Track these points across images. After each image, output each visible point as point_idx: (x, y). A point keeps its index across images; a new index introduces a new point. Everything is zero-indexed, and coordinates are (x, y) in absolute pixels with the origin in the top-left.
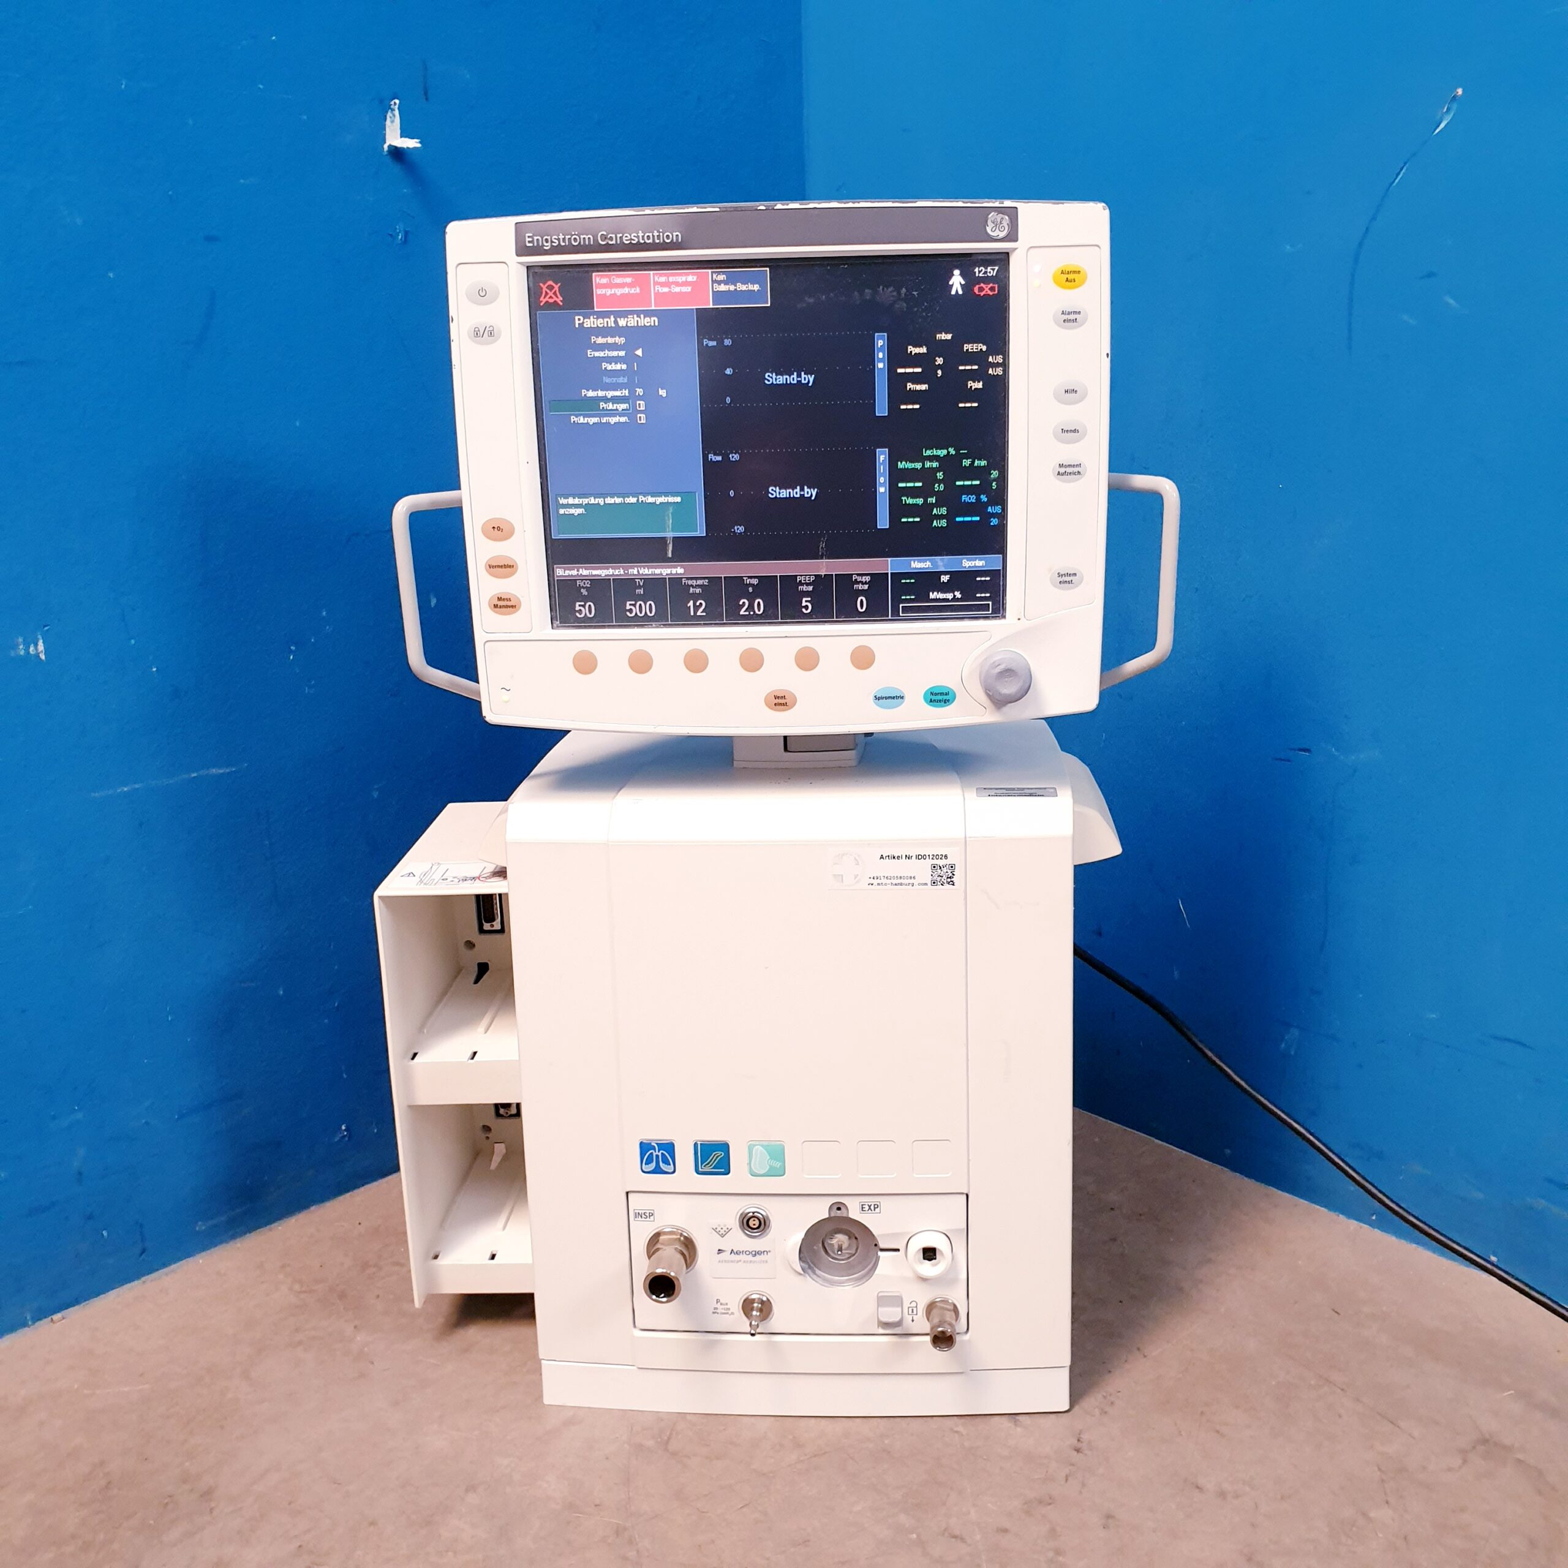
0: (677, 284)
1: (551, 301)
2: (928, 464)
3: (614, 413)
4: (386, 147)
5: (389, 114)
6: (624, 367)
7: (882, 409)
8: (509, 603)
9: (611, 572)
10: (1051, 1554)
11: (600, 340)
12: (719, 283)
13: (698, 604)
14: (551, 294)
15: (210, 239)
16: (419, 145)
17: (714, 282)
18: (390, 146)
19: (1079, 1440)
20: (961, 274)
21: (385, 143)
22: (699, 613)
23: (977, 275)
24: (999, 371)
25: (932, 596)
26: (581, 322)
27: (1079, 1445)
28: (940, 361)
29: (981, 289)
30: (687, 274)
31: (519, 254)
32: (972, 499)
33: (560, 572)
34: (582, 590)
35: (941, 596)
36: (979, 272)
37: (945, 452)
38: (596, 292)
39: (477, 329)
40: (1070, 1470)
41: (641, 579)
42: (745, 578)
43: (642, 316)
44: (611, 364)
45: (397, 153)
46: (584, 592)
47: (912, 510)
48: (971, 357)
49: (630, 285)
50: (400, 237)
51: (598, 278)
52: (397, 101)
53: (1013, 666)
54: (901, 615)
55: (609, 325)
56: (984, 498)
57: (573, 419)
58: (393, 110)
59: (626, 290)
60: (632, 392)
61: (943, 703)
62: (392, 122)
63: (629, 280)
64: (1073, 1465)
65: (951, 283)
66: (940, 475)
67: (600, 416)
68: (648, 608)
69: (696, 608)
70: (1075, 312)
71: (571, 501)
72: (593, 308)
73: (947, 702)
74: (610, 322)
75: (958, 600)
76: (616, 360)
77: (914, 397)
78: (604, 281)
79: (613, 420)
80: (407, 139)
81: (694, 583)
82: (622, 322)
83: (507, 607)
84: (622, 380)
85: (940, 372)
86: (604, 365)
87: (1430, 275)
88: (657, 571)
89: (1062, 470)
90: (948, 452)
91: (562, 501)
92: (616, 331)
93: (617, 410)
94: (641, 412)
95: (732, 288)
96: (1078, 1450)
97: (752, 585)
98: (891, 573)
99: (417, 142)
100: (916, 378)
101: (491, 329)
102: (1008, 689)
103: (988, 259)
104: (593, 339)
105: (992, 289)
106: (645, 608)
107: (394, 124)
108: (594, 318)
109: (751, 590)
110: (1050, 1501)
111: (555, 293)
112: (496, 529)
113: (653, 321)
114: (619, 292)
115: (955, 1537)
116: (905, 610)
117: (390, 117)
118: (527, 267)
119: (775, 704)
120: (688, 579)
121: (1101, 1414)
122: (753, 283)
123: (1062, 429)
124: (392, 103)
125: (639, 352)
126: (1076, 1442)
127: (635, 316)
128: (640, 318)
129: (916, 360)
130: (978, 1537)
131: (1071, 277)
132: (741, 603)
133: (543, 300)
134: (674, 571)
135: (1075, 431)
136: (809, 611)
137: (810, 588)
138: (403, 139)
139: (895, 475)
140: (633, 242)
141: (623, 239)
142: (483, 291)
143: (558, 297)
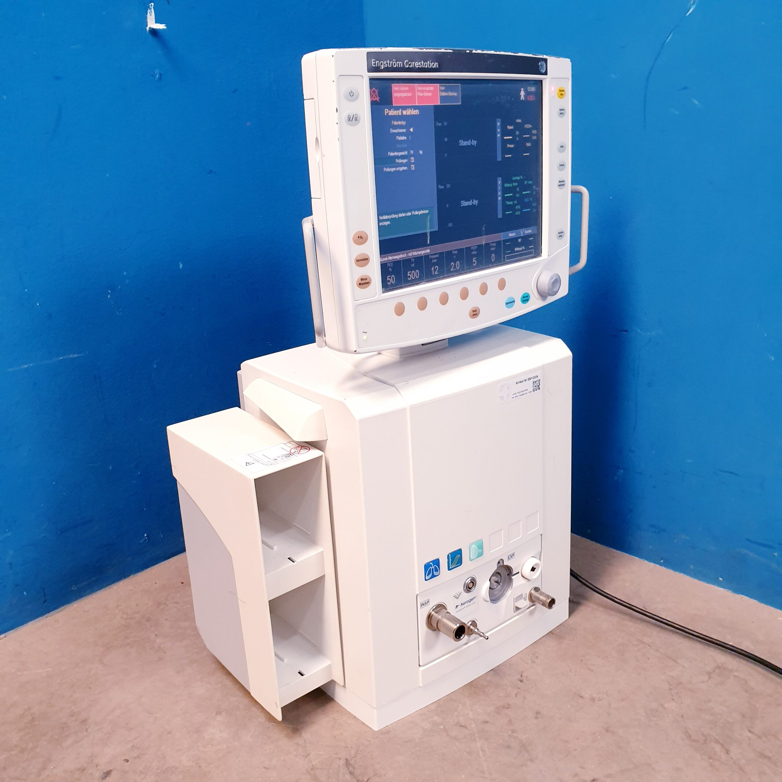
0: (427, 92)
1: (374, 100)
3: (401, 165)
4: (148, 28)
5: (149, 11)
6: (405, 138)
10: (510, 733)
11: (395, 123)
12: (442, 91)
15: (57, 78)
16: (165, 27)
18: (150, 28)
19: (521, 676)
21: (147, 26)
24: (535, 138)
26: (387, 112)
27: (522, 679)
28: (517, 133)
37: (519, 178)
38: (394, 95)
39: (349, 116)
40: (517, 691)
42: (453, 251)
43: (413, 109)
44: (400, 137)
45: (154, 32)
48: (527, 131)
49: (407, 91)
50: (157, 76)
51: (394, 86)
52: (153, 4)
55: (399, 114)
58: (151, 9)
59: (406, 94)
60: (409, 152)
62: (151, 15)
64: (519, 688)
67: (396, 167)
72: (392, 105)
74: (400, 112)
76: (402, 134)
78: (397, 88)
79: (401, 169)
80: (159, 24)
82: (404, 113)
84: (405, 146)
85: (517, 139)
86: (397, 137)
87: (685, 88)
92: (402, 117)
93: (403, 163)
94: (413, 163)
95: (447, 94)
96: (521, 681)
97: (455, 254)
99: (164, 26)
100: (510, 142)
101: (356, 116)
104: (392, 122)
107: (152, 16)
108: (393, 110)
109: (455, 257)
110: (509, 707)
113: (417, 112)
114: (403, 95)
115: (462, 726)
117: (149, 13)
118: (371, 78)
119: (473, 315)
121: (532, 663)
124: (150, 5)
125: (412, 130)
126: (520, 677)
127: (410, 109)
128: (412, 110)
129: (510, 133)
130: (473, 726)
132: (451, 265)
136: (475, 264)
137: (476, 253)
138: (157, 24)
140: (420, 67)
141: (416, 65)
142: (352, 93)
143: (377, 98)
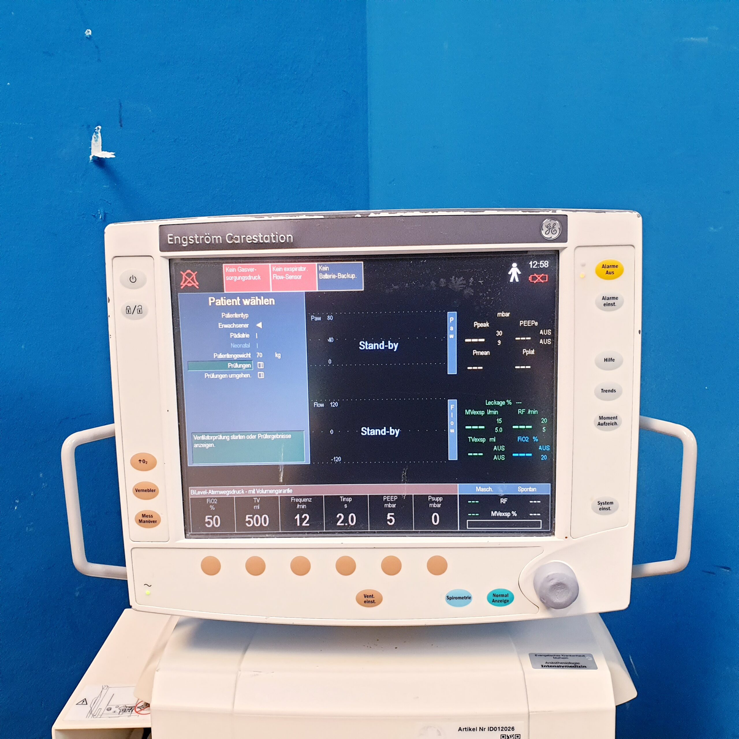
0: (291, 273)
1: (189, 285)
2: (489, 412)
3: (239, 371)
4: (91, 157)
6: (248, 336)
7: (452, 369)
8: (151, 519)
9: (234, 492)
11: (228, 316)
12: (324, 273)
13: (303, 517)
14: (189, 280)
16: (114, 156)
17: (319, 272)
20: (518, 267)
21: (91, 154)
22: (304, 524)
23: (531, 267)
24: (549, 341)
25: (493, 514)
26: (213, 301)
28: (500, 333)
29: (534, 278)
30: (299, 266)
31: (161, 250)
32: (526, 439)
33: (194, 492)
34: (211, 506)
35: (500, 514)
36: (533, 265)
37: (503, 403)
38: (226, 278)
39: (128, 308)
41: (258, 498)
42: (341, 497)
43: (262, 297)
44: (237, 334)
45: (98, 161)
46: (212, 508)
47: (477, 447)
48: (525, 331)
49: (253, 274)
50: (101, 217)
51: (227, 268)
52: (100, 127)
53: (564, 580)
54: (468, 528)
55: (236, 304)
56: (535, 439)
57: (206, 375)
58: (97, 133)
59: (250, 278)
60: (254, 355)
61: (503, 603)
62: (96, 141)
63: (252, 270)
65: (510, 273)
66: (499, 421)
67: (228, 373)
68: (264, 520)
69: (302, 520)
70: (613, 298)
71: (203, 437)
72: (223, 291)
73: (506, 602)
74: (237, 301)
75: (514, 518)
76: (242, 331)
77: (479, 360)
78: (232, 270)
79: (238, 376)
80: (106, 152)
81: (301, 500)
82: (246, 302)
83: (149, 522)
84: (246, 346)
85: (499, 342)
86: (232, 335)
88: (271, 491)
89: (602, 421)
90: (506, 403)
91: (196, 438)
92: (241, 308)
93: (241, 368)
94: (261, 370)
95: (334, 277)
97: (347, 503)
98: (460, 495)
100: (480, 347)
101: (140, 307)
102: (559, 598)
103: (540, 255)
104: (223, 315)
105: (543, 278)
106: (261, 520)
107: (98, 142)
108: (224, 299)
109: (346, 506)
111: (192, 280)
112: (142, 462)
113: (271, 301)
114: (244, 278)
116: (471, 525)
117: (95, 138)
118: (170, 260)
119: (365, 602)
120: (295, 497)
122: (350, 273)
123: (602, 389)
124: (96, 128)
125: (260, 325)
127: (257, 297)
128: (261, 299)
129: (479, 333)
131: (610, 270)
132: (338, 516)
133: (183, 285)
134: (285, 491)
135: (613, 391)
136: (393, 523)
137: (394, 506)
138: (103, 152)
139: (463, 420)
140: (254, 242)
141: (247, 239)
142: (134, 278)
143: (195, 283)
